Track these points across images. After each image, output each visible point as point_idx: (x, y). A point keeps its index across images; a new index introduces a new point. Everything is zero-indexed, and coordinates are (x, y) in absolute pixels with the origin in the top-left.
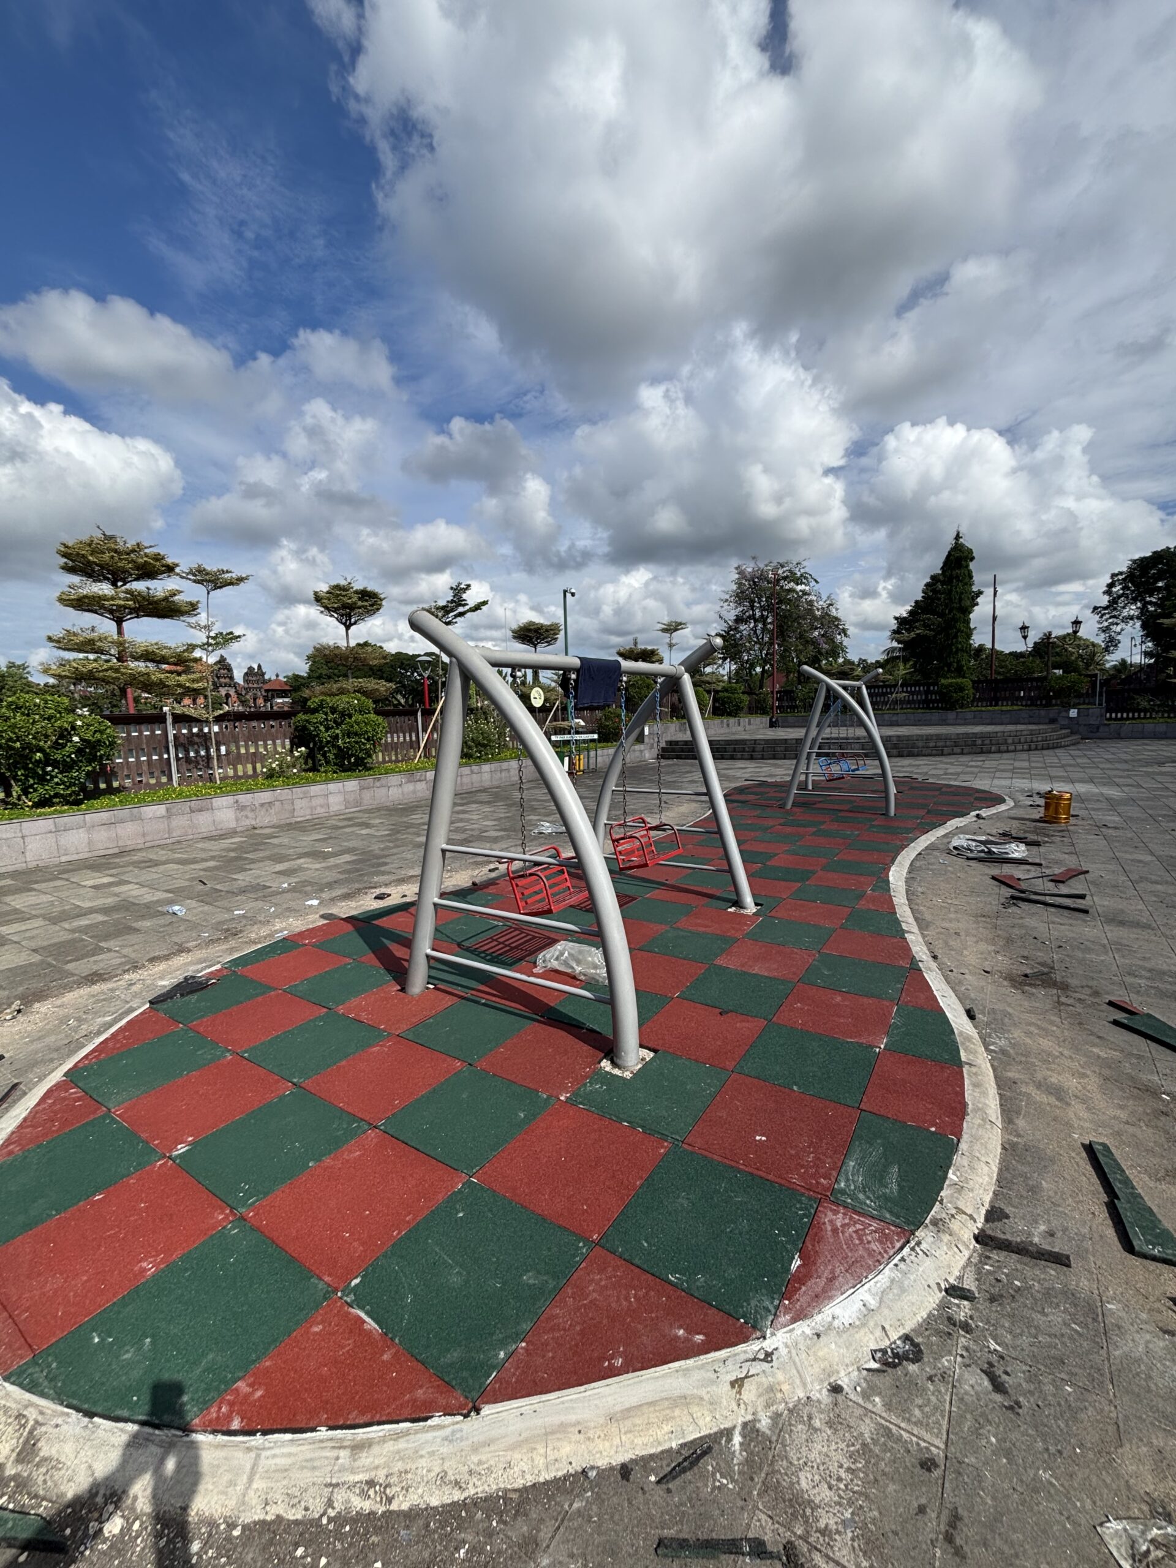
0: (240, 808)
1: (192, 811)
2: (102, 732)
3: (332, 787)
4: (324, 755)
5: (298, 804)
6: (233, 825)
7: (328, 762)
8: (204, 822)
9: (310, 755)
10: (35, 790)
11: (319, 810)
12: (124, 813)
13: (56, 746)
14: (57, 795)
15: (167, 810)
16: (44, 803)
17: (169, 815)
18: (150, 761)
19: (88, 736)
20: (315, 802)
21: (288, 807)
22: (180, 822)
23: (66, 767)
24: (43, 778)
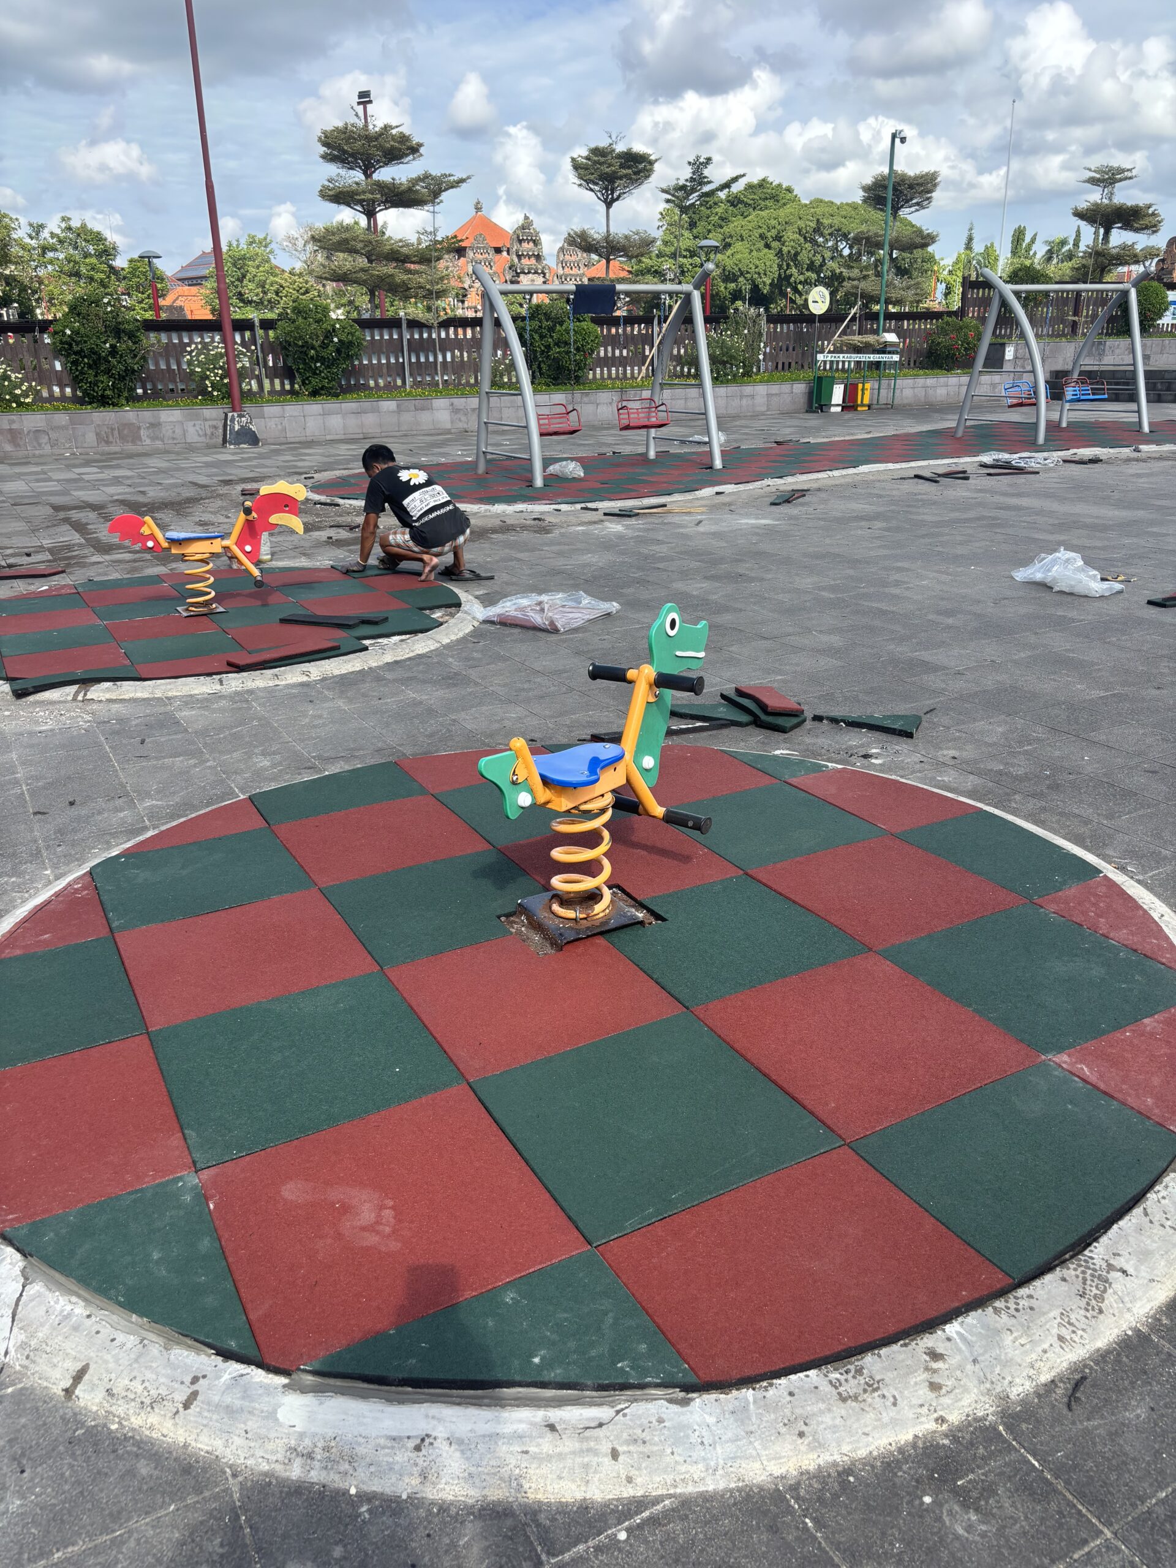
0: (455, 411)
1: (416, 409)
2: (352, 334)
4: (539, 366)
6: (448, 426)
8: (425, 417)
10: (310, 382)
12: (366, 405)
13: (324, 346)
14: (323, 387)
15: (398, 406)
16: (315, 393)
17: (399, 410)
18: (388, 363)
19: (343, 338)
22: (407, 417)
23: (329, 363)
24: (315, 372)
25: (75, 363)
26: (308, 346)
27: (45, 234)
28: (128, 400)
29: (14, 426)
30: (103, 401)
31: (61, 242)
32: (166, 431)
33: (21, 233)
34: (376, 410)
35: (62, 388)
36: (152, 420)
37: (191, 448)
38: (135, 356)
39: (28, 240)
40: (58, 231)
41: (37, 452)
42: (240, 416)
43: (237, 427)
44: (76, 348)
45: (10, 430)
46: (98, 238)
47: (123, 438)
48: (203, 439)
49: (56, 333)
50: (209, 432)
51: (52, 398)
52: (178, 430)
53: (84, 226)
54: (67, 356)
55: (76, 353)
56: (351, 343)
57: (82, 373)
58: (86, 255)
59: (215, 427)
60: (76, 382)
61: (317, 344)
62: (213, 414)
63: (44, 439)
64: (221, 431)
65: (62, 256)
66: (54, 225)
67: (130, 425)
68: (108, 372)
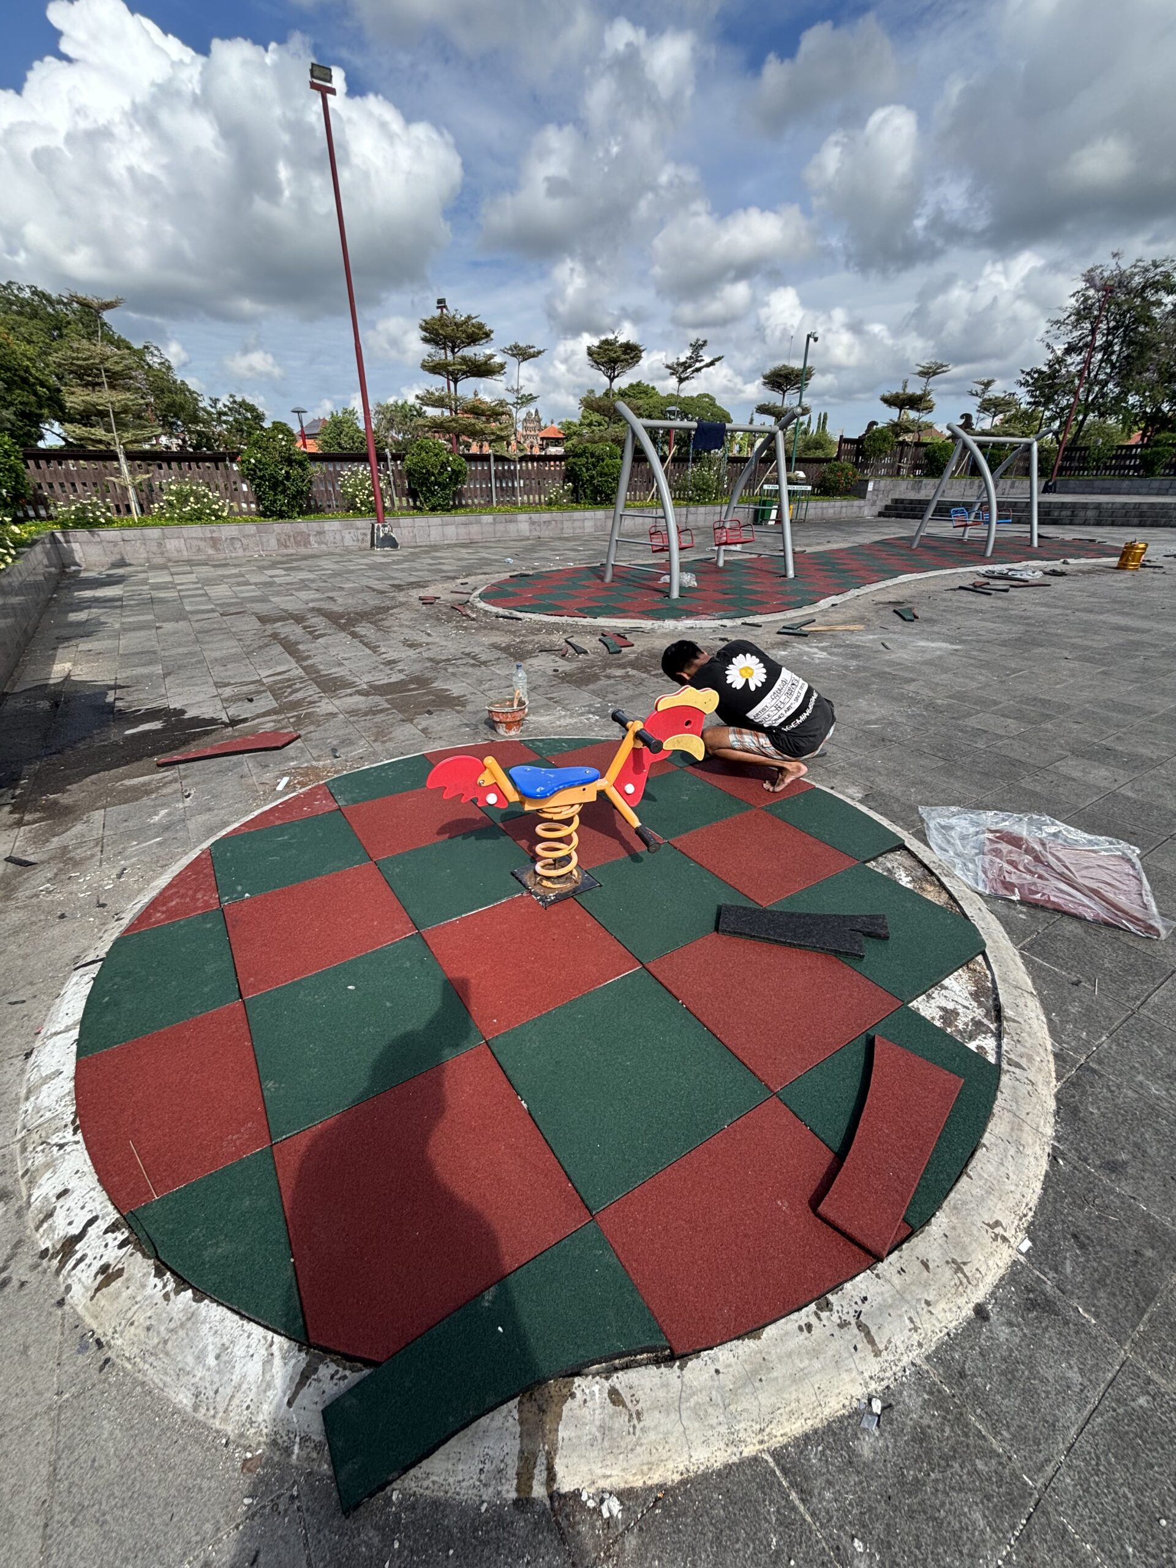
0: (533, 523)
1: (505, 522)
3: (588, 514)
4: (584, 491)
5: (566, 524)
6: (528, 534)
7: (586, 497)
8: (512, 527)
9: (574, 491)
10: (429, 501)
11: (578, 531)
12: (472, 518)
13: (441, 473)
14: (440, 505)
16: (433, 509)
17: (495, 522)
18: (481, 487)
20: (577, 524)
21: (559, 525)
22: (500, 527)
23: (443, 487)
24: (433, 494)
25: (258, 486)
26: (429, 473)
27: (220, 405)
28: (299, 513)
29: (214, 535)
30: (282, 515)
31: (230, 409)
32: (329, 537)
33: (205, 403)
34: (479, 522)
35: (248, 503)
36: (318, 529)
37: (348, 551)
38: (303, 481)
39: (209, 408)
40: (228, 404)
41: (233, 555)
42: (384, 526)
43: (382, 535)
44: (259, 474)
45: (212, 538)
46: (252, 409)
47: (297, 543)
48: (355, 543)
49: (243, 462)
50: (360, 537)
51: (241, 512)
52: (338, 537)
53: (244, 401)
54: (252, 481)
55: (260, 478)
56: (460, 471)
57: (264, 493)
58: (247, 419)
59: (365, 534)
60: (259, 500)
61: (436, 472)
62: (363, 524)
63: (238, 545)
64: (369, 537)
65: (231, 419)
66: (225, 400)
67: (302, 533)
68: (283, 492)
